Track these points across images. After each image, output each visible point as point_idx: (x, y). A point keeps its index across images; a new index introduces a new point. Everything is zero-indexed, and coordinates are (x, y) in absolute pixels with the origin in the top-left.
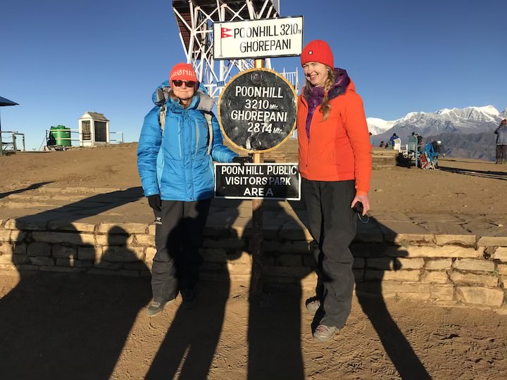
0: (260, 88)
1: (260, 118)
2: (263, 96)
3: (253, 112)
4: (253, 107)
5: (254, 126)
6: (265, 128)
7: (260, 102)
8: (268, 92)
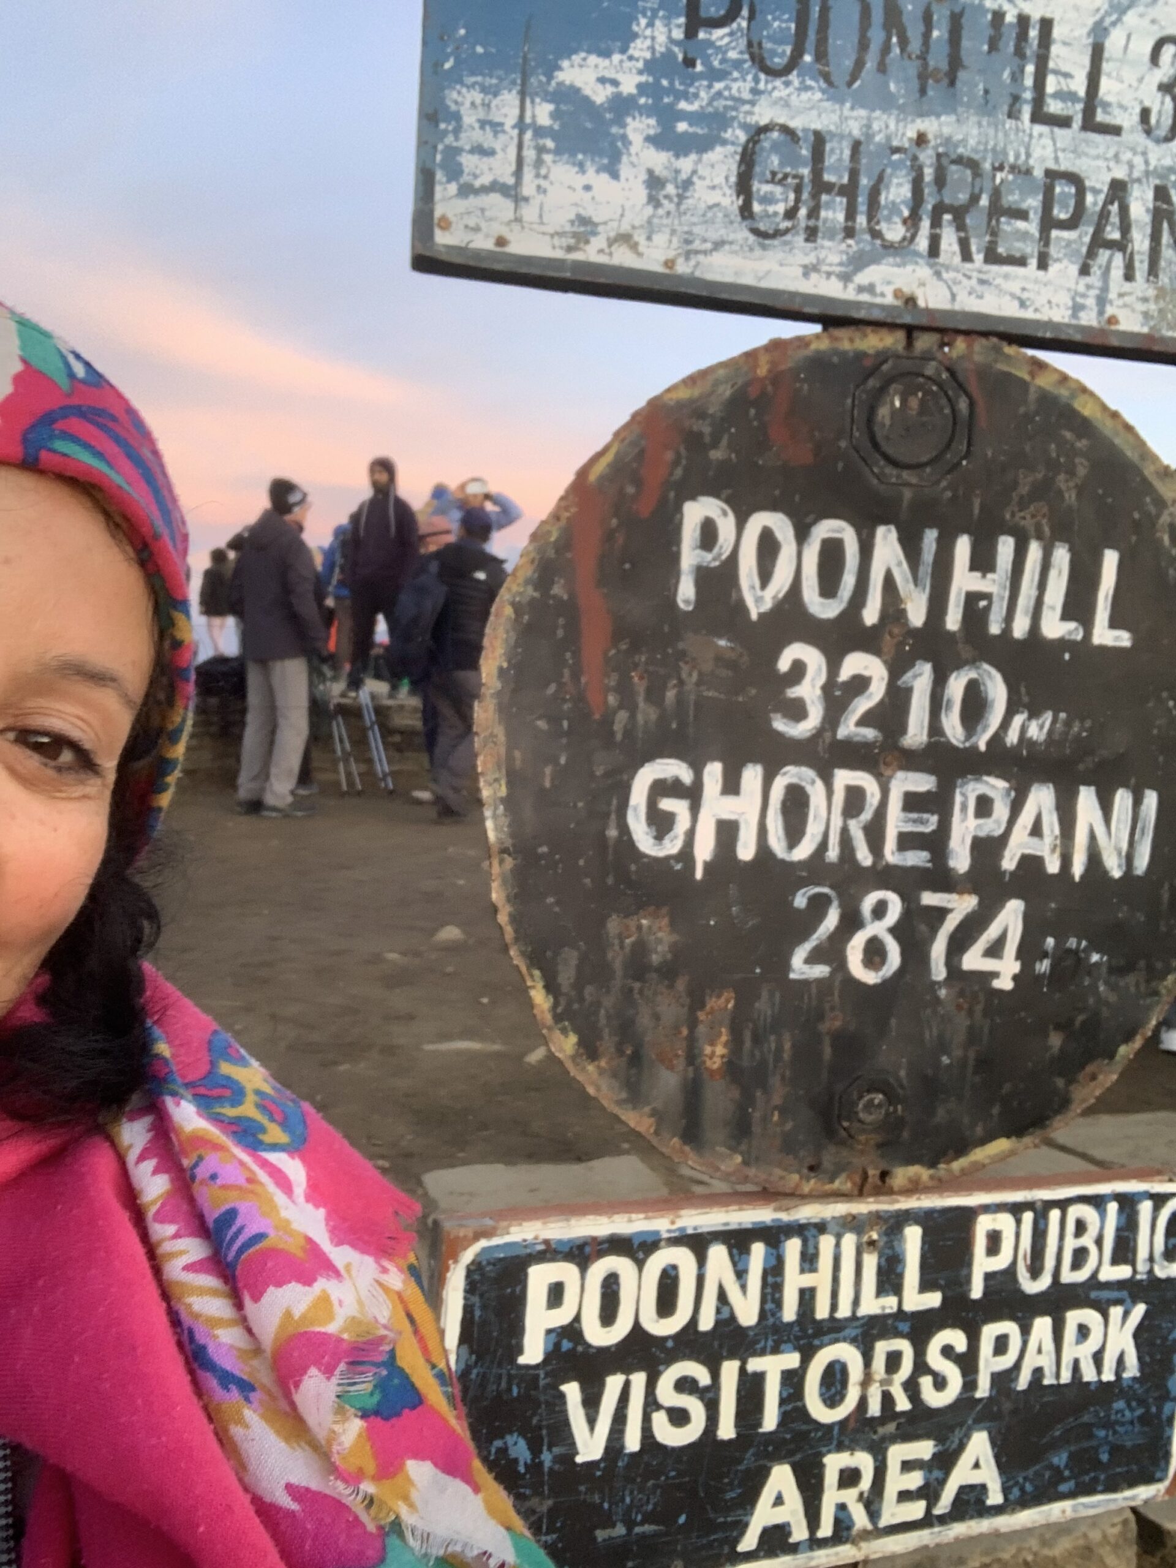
0: (930, 537)
1: (906, 841)
2: (953, 621)
3: (844, 778)
4: (848, 728)
5: (851, 922)
6: (959, 943)
7: (921, 678)
8: (994, 584)
